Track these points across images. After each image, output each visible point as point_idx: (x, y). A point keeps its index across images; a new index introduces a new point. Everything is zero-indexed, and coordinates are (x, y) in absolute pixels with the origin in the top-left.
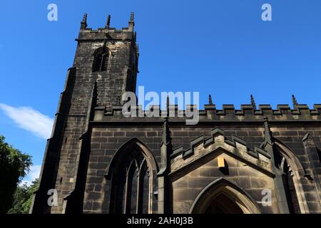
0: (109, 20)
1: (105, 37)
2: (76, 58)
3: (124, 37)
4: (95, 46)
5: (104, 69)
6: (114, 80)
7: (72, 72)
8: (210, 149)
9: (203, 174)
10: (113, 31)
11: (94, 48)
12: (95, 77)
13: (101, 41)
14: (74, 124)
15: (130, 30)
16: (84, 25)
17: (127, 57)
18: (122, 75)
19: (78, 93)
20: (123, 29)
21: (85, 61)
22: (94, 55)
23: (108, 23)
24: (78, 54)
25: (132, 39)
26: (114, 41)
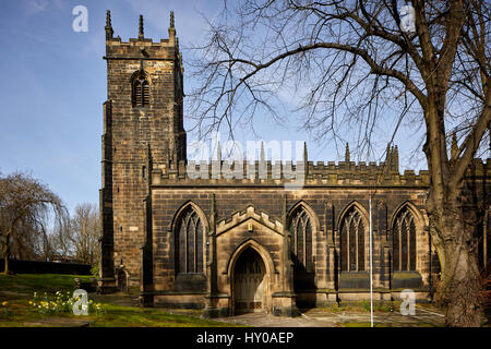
1: (142, 56)
2: (109, 87)
3: (165, 54)
4: (132, 67)
5: (145, 103)
6: (159, 119)
7: (108, 106)
8: (243, 217)
10: (150, 44)
11: (129, 71)
12: (137, 114)
13: (136, 60)
14: (124, 172)
15: (171, 44)
16: (110, 32)
17: (172, 87)
18: (167, 112)
19: (120, 135)
20: (162, 41)
21: (121, 91)
22: (131, 82)
24: (111, 82)
25: (176, 58)
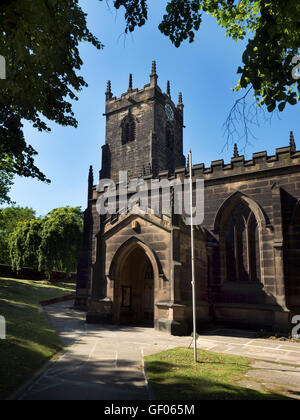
0: (131, 80)
1: (129, 104)
3: (146, 96)
4: (121, 116)
5: (132, 138)
6: (142, 149)
7: (106, 150)
9: (123, 234)
10: (136, 93)
11: (120, 118)
12: (125, 149)
13: (125, 109)
15: (152, 86)
16: (109, 95)
17: (152, 120)
18: (148, 141)
20: (145, 86)
21: (114, 136)
22: (122, 125)
23: (131, 86)
24: (108, 130)
26: (138, 104)
